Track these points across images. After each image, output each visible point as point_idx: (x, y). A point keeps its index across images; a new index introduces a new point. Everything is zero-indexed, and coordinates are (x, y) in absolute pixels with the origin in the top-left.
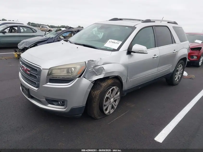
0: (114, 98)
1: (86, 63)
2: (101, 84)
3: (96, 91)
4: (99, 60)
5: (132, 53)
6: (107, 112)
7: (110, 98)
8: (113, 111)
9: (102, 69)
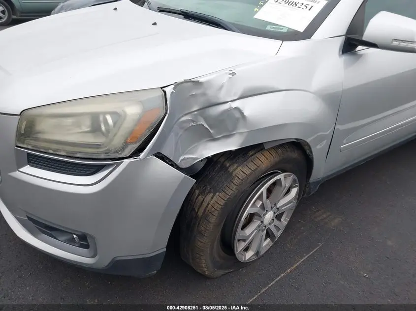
0: (278, 209)
1: (165, 92)
2: (231, 169)
3: (211, 195)
4: (225, 79)
5: (359, 48)
6: (249, 255)
7: (262, 213)
8: (271, 244)
9: (238, 115)
